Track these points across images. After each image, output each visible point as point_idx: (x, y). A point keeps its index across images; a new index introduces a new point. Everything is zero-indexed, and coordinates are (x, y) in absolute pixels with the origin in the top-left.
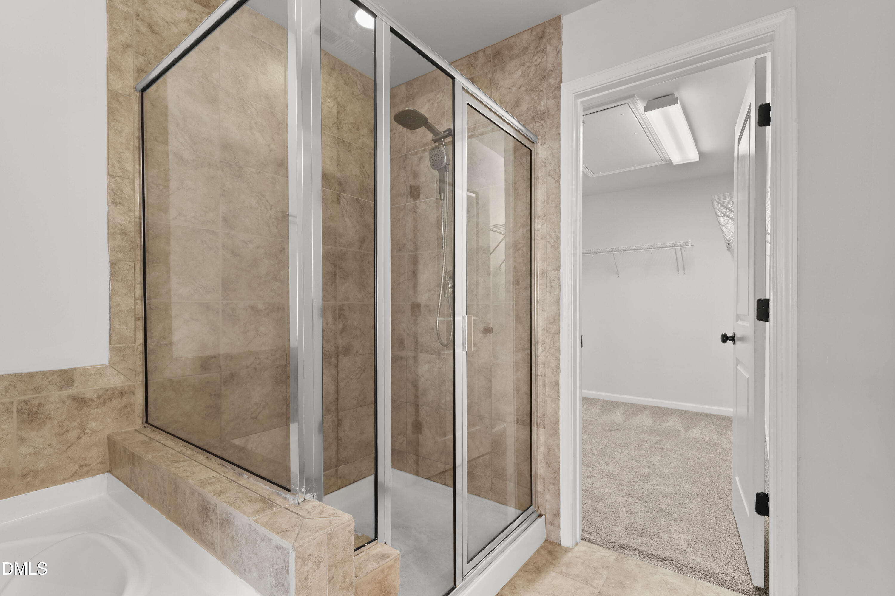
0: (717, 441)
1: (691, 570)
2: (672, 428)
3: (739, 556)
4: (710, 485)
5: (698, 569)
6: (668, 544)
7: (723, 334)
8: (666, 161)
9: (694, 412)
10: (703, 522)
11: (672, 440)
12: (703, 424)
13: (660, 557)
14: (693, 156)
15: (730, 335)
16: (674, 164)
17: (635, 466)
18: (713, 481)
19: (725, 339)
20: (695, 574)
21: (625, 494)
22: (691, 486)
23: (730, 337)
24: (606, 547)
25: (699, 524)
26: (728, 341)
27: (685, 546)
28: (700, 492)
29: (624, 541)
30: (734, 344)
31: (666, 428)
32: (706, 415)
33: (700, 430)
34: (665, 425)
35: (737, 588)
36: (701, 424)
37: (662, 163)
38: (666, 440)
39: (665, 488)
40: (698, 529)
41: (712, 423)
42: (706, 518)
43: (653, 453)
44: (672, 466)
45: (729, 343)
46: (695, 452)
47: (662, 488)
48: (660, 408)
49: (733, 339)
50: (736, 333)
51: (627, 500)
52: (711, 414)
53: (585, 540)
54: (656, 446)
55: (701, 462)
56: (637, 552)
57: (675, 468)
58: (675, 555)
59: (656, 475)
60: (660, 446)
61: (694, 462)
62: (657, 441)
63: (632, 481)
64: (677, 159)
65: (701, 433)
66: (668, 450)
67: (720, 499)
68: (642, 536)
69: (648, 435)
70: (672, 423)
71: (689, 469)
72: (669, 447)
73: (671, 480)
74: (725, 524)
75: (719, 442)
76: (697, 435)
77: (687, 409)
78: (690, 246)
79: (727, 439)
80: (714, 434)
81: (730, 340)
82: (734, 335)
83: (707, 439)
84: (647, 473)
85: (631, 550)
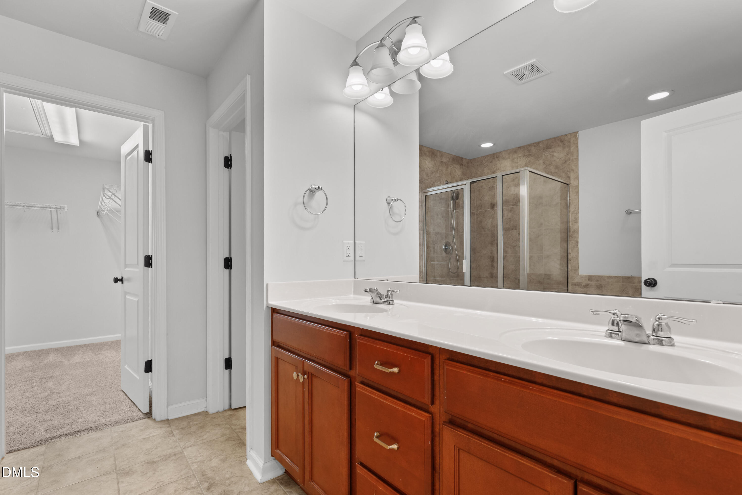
0: (97, 359)
1: (106, 426)
2: (54, 362)
3: (132, 407)
4: (101, 384)
5: (110, 423)
6: (84, 422)
7: (115, 278)
8: (46, 135)
9: (69, 347)
10: (104, 402)
11: (58, 369)
12: (80, 352)
13: (82, 430)
14: (74, 140)
15: (119, 278)
16: (55, 141)
17: (31, 395)
18: (103, 381)
19: (116, 280)
20: (109, 426)
21: (32, 414)
22: (87, 389)
23: (120, 279)
24: (33, 447)
25: (102, 405)
26: (118, 282)
27: (97, 418)
28: (96, 390)
29: (48, 436)
30: (122, 283)
31: (48, 363)
32: (81, 346)
33: (80, 356)
34: (46, 361)
35: (135, 419)
36: (79, 353)
37: (41, 136)
38: (53, 371)
39: (67, 398)
40: (102, 407)
41: (88, 350)
42: (105, 400)
43: (45, 382)
44: (67, 384)
45: (119, 283)
46: (82, 370)
47: (65, 399)
48: (34, 351)
49: (122, 280)
50: (124, 276)
51: (36, 416)
52: (84, 344)
53: (10, 452)
54: (45, 377)
55: (90, 374)
56: (62, 437)
57: (70, 384)
58: (92, 425)
59: (55, 393)
60: (50, 376)
61: (84, 376)
62: (44, 373)
63: (34, 405)
64: (58, 138)
65: (82, 358)
66: (58, 376)
67: (111, 388)
68: (62, 428)
69: (33, 372)
70: (52, 358)
71: (82, 381)
72: (57, 374)
73: (70, 392)
74: (119, 398)
75: (98, 359)
76: (79, 360)
77: (62, 346)
78: (66, 210)
79: (104, 356)
80: (92, 356)
81: (119, 281)
82: (123, 277)
83: (89, 360)
84: (46, 395)
85: (57, 438)
